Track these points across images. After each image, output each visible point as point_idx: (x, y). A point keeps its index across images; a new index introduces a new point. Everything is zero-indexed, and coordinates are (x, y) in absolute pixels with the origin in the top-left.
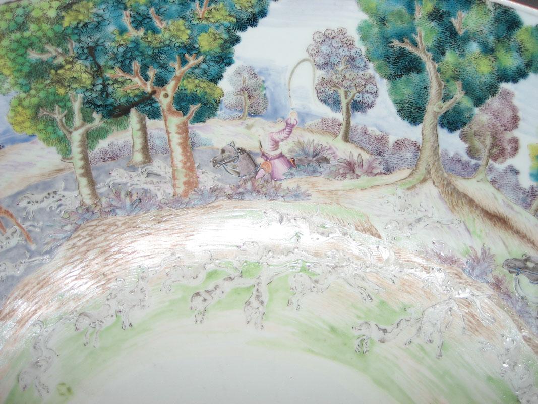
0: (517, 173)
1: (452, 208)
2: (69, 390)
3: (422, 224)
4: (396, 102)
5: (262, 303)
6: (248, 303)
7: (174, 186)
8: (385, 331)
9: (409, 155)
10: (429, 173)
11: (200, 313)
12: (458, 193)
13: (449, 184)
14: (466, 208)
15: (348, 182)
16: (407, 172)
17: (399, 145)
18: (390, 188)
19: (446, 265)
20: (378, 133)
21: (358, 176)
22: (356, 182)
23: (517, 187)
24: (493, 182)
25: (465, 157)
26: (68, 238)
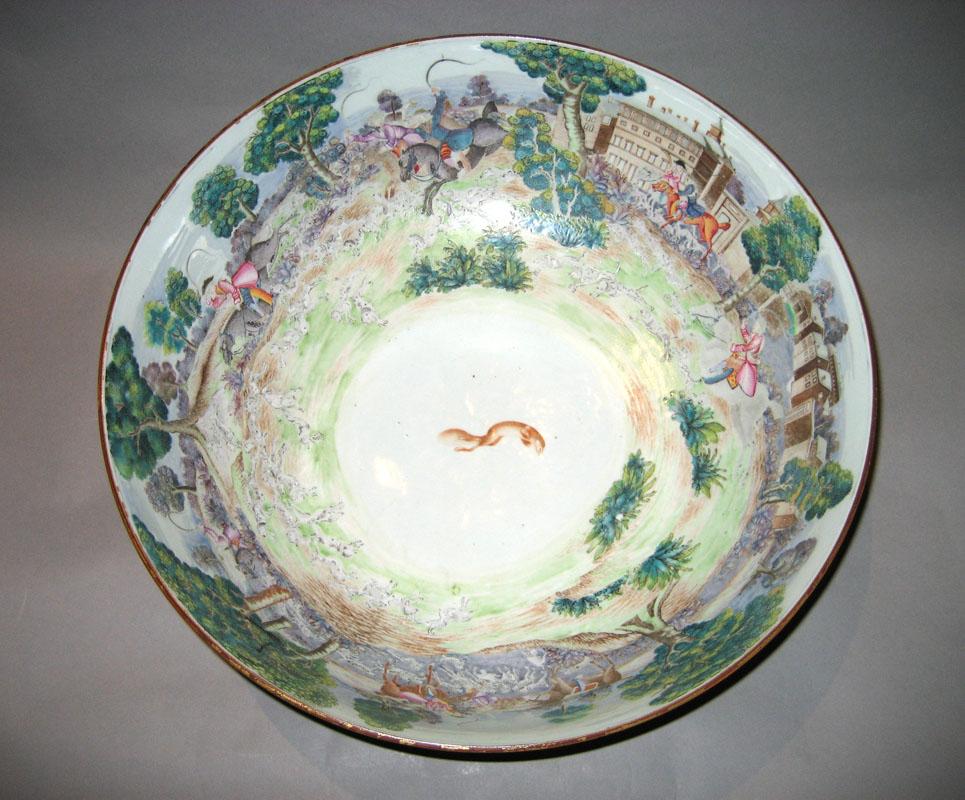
0: (178, 362)
1: (206, 406)
2: (454, 587)
3: (222, 426)
4: (165, 453)
5: (324, 512)
6: (330, 520)
7: (286, 599)
8: (301, 428)
9: (187, 442)
10: (192, 426)
11: (355, 546)
12: (197, 403)
13: (194, 411)
14: (204, 396)
15: (217, 483)
16: (196, 442)
17: (184, 450)
18: (209, 451)
19: (242, 403)
20: (183, 465)
21: (211, 477)
22: (215, 477)
23: (185, 361)
24: (186, 379)
25: (178, 400)
26: (368, 646)
